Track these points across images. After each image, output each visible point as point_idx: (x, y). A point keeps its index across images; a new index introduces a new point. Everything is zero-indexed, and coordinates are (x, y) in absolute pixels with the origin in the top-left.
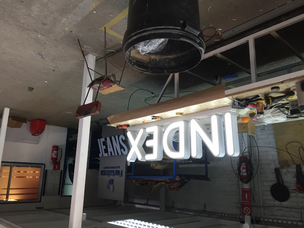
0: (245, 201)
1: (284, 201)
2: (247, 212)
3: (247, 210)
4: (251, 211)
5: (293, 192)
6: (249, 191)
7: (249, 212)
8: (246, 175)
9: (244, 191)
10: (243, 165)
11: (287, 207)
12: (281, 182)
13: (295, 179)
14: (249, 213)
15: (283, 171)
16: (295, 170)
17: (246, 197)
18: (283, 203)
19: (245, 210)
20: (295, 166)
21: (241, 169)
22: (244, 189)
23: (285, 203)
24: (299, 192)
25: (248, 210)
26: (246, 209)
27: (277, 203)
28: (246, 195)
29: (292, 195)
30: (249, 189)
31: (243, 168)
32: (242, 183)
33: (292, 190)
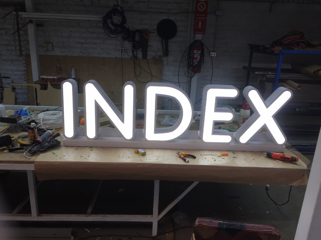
0: (203, 18)
1: (165, 20)
2: (203, 5)
3: (202, 7)
4: (197, 7)
5: (154, 30)
6: (196, 30)
7: (200, 6)
8: (194, 51)
9: (203, 31)
10: (195, 62)
11: (162, 13)
12: (164, 41)
13: (149, 44)
14: (199, 4)
15: (160, 53)
16: (148, 53)
17: (200, 24)
18: (166, 18)
19: (204, 8)
20: (148, 58)
21: (199, 58)
22: (202, 34)
23: (164, 17)
24: (147, 30)
25: (200, 7)
26: (202, 9)
27: (172, 18)
28: (200, 26)
29: (155, 27)
30: (196, 34)
31: (197, 58)
32: (202, 41)
33: (154, 33)
